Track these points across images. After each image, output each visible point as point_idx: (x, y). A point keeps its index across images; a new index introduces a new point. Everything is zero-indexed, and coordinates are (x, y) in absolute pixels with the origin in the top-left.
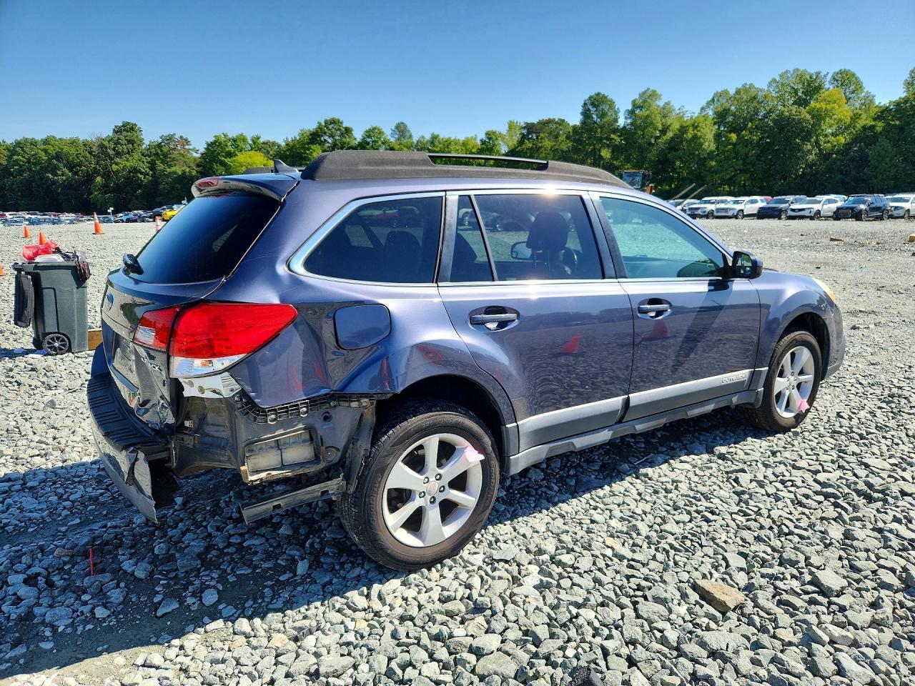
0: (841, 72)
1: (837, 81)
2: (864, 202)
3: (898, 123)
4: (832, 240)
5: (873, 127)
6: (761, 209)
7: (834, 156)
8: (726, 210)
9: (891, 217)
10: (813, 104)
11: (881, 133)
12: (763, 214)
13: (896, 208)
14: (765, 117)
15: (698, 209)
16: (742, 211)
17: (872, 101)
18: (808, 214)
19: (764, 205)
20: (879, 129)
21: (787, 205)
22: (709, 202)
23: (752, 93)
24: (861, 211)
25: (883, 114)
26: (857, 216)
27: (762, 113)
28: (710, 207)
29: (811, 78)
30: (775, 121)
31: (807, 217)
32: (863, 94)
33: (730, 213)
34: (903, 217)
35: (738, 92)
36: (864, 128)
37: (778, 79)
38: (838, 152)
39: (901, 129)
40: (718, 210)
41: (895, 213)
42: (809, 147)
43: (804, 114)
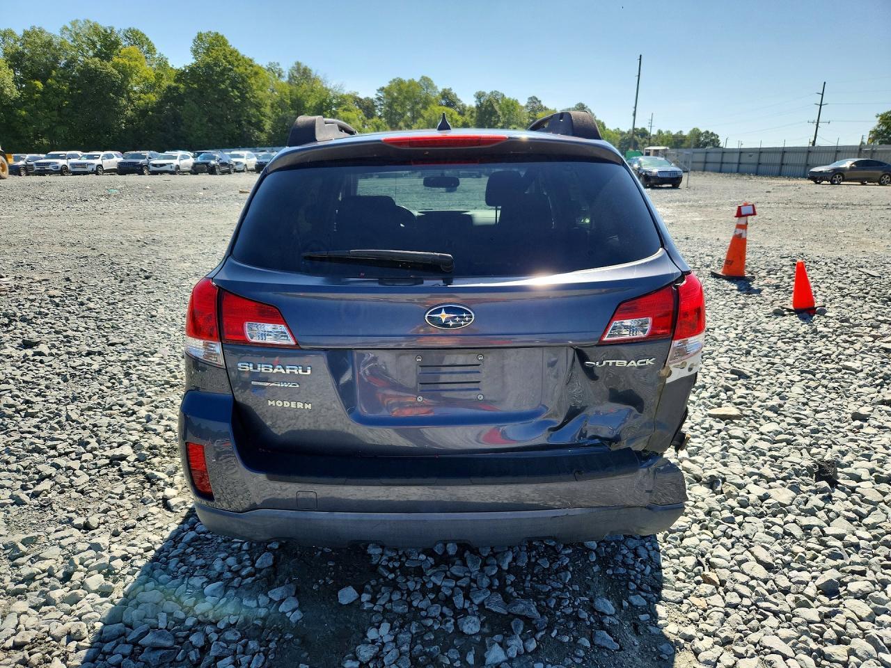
0: (130, 30)
1: (130, 39)
2: (214, 158)
3: (195, 86)
4: (241, 192)
5: (176, 89)
6: (120, 164)
7: (150, 113)
8: (83, 165)
9: (236, 171)
10: (115, 59)
11: (184, 94)
12: (123, 169)
13: (237, 163)
14: (67, 65)
15: (48, 164)
16: (101, 166)
17: (166, 63)
18: (170, 169)
19: (121, 160)
20: (182, 91)
21: (146, 160)
22: (57, 157)
23: (45, 38)
24: (214, 166)
25: (181, 76)
26: (212, 171)
27: (63, 62)
28: (61, 162)
29: (106, 32)
30: (81, 72)
31: (166, 172)
32: (157, 56)
33: (89, 169)
34: (243, 171)
35: (27, 34)
36: (169, 87)
37: (70, 27)
38: (152, 110)
39: (201, 92)
40: (73, 165)
41: (237, 167)
42: (125, 102)
43: (109, 67)
